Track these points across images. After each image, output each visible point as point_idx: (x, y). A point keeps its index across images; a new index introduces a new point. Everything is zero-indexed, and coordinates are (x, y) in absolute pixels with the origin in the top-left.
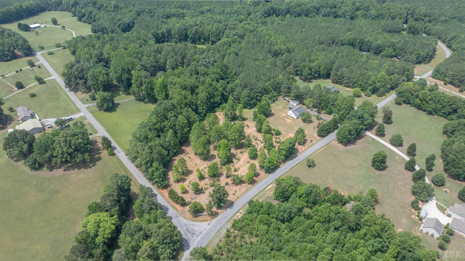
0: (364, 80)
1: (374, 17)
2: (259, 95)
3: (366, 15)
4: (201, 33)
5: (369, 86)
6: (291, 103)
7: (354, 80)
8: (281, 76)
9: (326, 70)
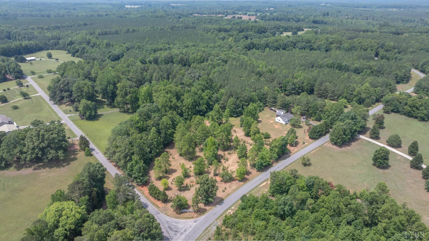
0: (349, 91)
1: (347, 49)
2: (246, 103)
3: (340, 47)
4: (187, 61)
6: (277, 112)
7: (338, 93)
8: (266, 88)
9: (310, 85)
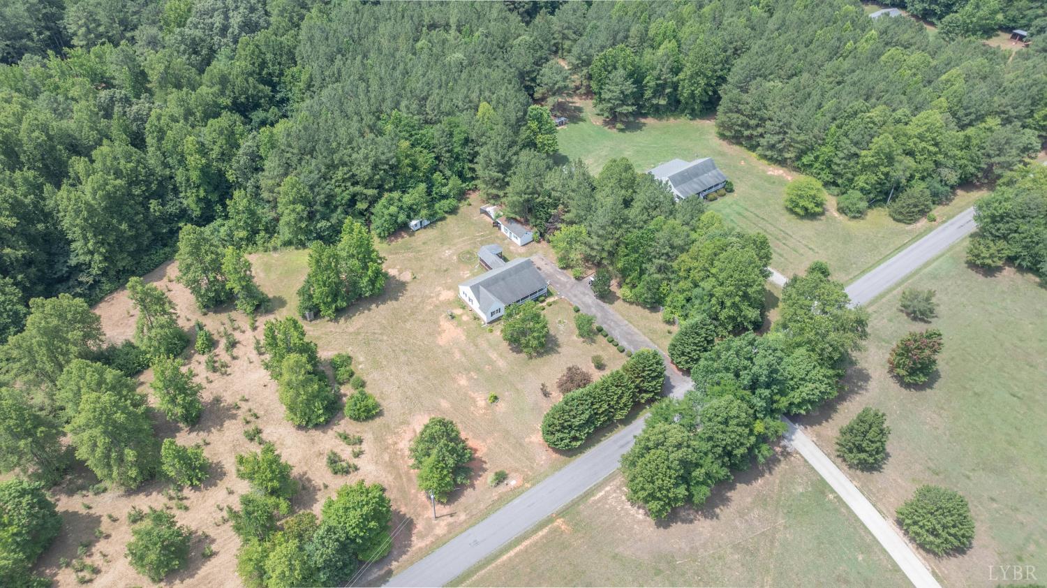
0: (845, 142)
2: (365, 191)
5: (862, 171)
6: (503, 230)
7: (802, 137)
8: (483, 107)
9: (703, 82)
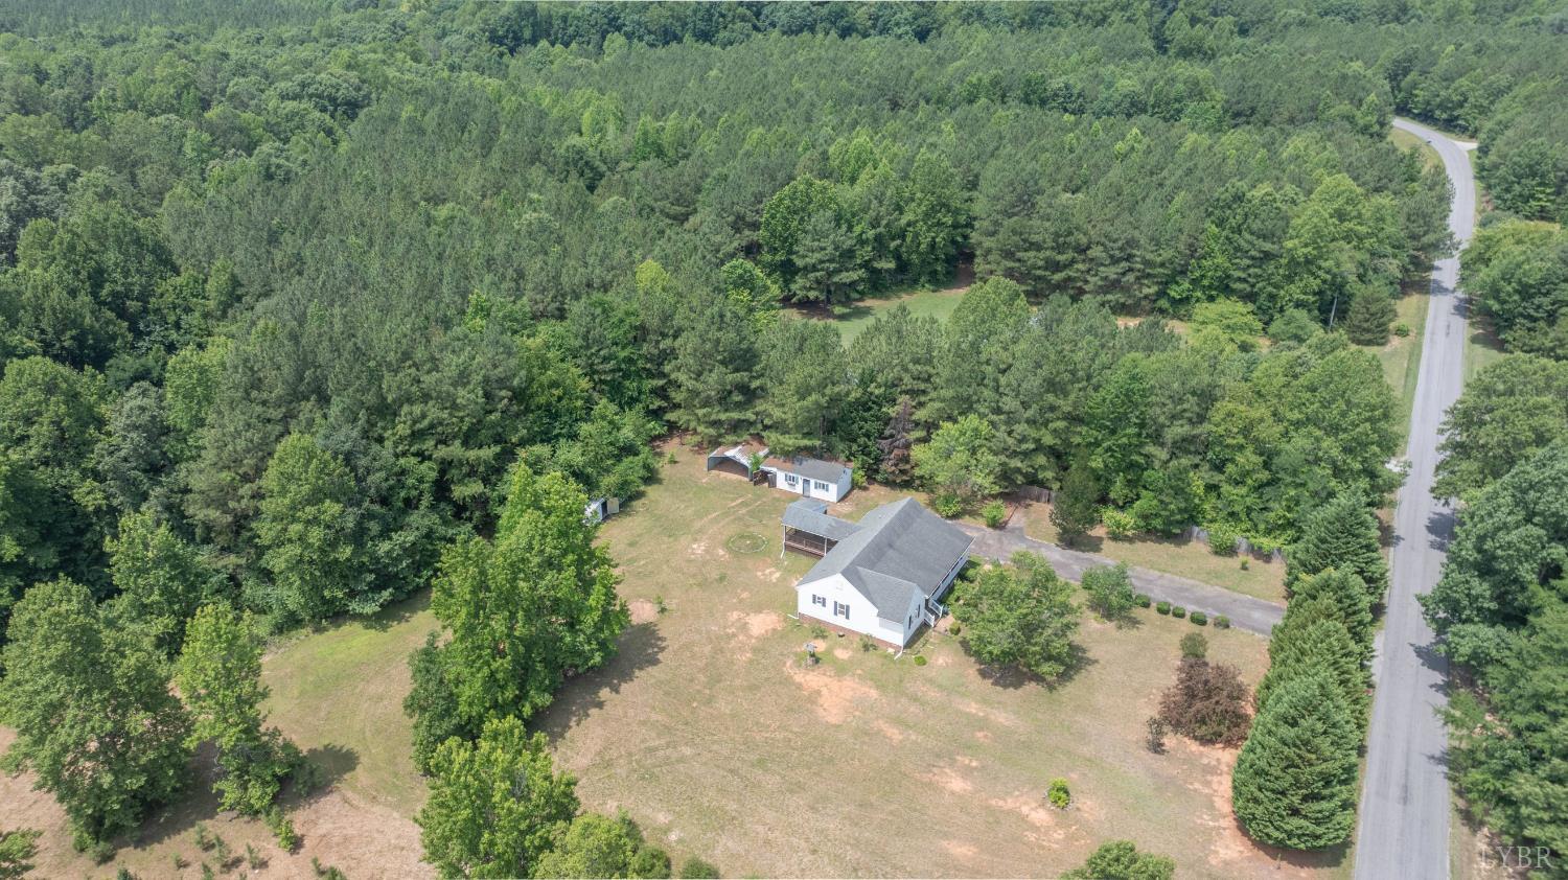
0: (1241, 239)
6: (781, 483)
8: (649, 270)
